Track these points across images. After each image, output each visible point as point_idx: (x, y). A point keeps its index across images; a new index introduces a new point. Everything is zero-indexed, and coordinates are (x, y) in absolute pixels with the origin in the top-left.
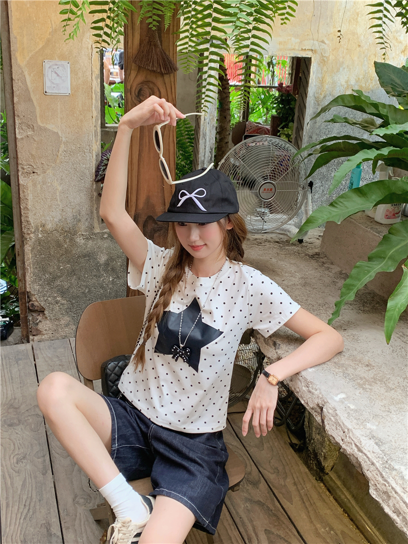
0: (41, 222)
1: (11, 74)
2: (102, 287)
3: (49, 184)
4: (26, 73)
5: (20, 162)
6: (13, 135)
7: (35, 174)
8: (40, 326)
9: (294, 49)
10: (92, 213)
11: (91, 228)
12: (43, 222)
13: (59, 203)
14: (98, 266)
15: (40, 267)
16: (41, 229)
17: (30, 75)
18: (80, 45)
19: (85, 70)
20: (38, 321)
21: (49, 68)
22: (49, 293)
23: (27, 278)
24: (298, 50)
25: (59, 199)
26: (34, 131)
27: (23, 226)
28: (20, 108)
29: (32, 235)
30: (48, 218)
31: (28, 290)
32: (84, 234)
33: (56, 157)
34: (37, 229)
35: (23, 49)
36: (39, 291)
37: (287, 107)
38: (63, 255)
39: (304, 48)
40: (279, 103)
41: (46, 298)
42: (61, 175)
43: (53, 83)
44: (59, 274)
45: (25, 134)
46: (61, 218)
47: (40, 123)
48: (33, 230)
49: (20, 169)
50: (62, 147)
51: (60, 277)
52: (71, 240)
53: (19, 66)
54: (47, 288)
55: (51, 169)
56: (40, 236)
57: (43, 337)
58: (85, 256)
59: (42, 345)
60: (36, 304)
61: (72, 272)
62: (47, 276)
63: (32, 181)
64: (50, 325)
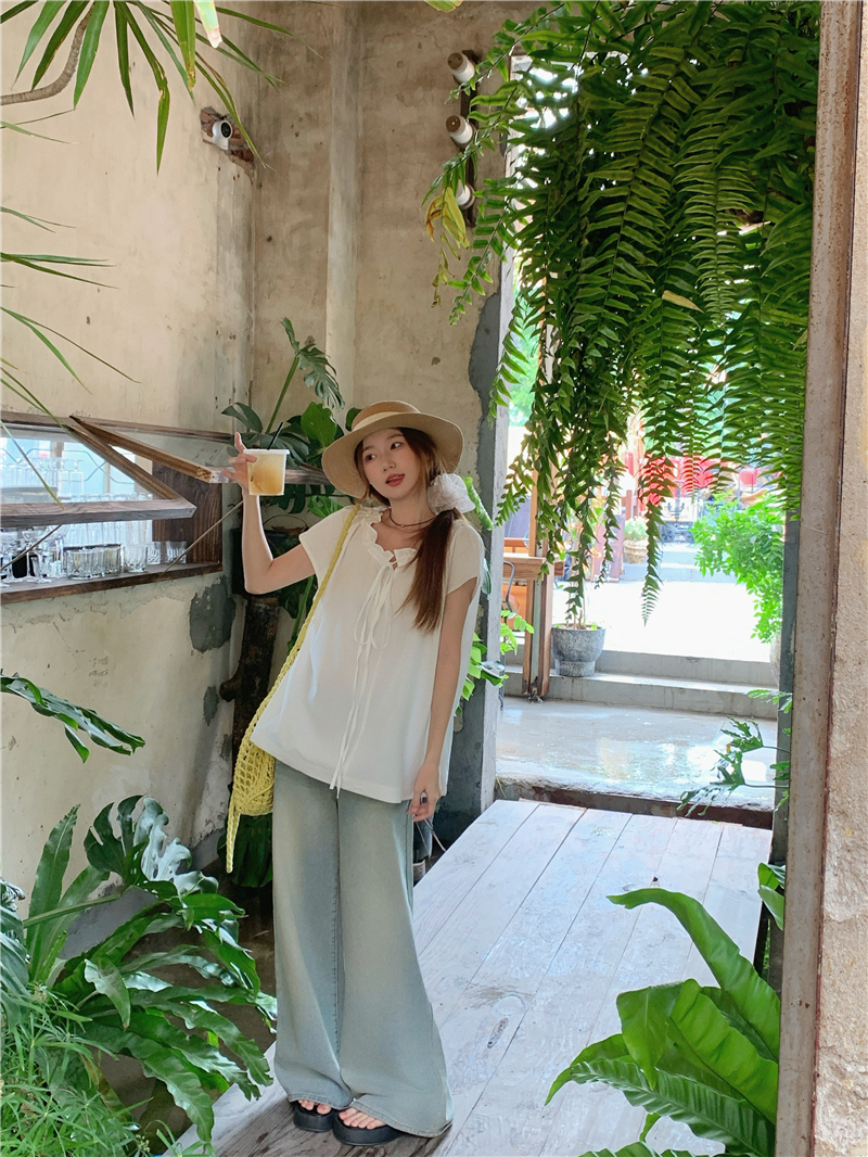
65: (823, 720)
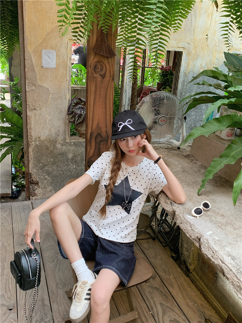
0: (38, 136)
1: (24, 57)
2: (70, 171)
3: (43, 116)
4: (32, 56)
5: (28, 103)
6: (24, 89)
7: (36, 110)
8: (36, 192)
9: (174, 47)
10: (65, 131)
11: (65, 139)
12: (39, 136)
13: (48, 126)
14: (68, 159)
15: (37, 160)
16: (38, 139)
17: (34, 57)
18: (61, 41)
19: (63, 55)
20: (35, 189)
21: (45, 53)
22: (41, 174)
23: (30, 166)
24: (176, 47)
25: (48, 124)
26: (35, 87)
27: (28, 138)
28: (29, 74)
29: (33, 143)
30: (42, 134)
31: (30, 172)
32: (61, 142)
33: (47, 101)
34: (36, 139)
35: (31, 43)
36: (36, 172)
37: (166, 78)
38: (49, 153)
39: (179, 47)
40: (161, 76)
41: (39, 176)
42: (50, 111)
43: (46, 62)
44: (47, 164)
45: (31, 89)
46: (49, 134)
47: (39, 83)
48: (34, 140)
49: (28, 107)
50: (51, 96)
51: (47, 165)
52: (54, 145)
53: (29, 52)
54: (40, 171)
55: (44, 107)
56: (37, 143)
57: (38, 197)
58: (61, 154)
59: (37, 201)
60: (34, 179)
61: (54, 163)
62: (41, 165)
63: (34, 114)
64: (42, 191)
65: (24, 68)
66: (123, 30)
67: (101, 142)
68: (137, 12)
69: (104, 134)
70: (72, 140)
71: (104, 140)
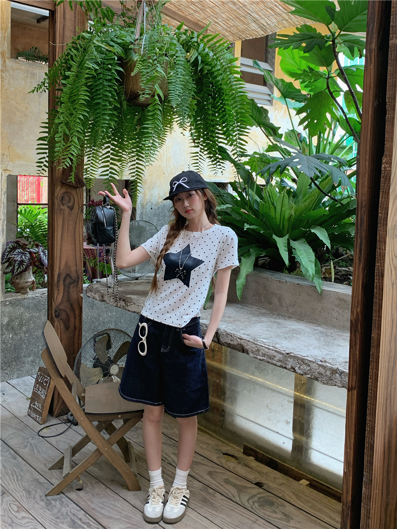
66: (90, 159)
67: (71, 284)
68: (109, 142)
69: (74, 275)
70: (7, 298)
71: (74, 282)
